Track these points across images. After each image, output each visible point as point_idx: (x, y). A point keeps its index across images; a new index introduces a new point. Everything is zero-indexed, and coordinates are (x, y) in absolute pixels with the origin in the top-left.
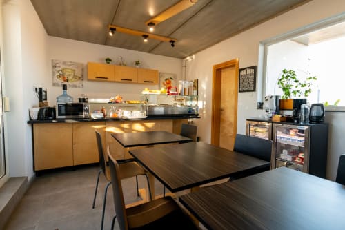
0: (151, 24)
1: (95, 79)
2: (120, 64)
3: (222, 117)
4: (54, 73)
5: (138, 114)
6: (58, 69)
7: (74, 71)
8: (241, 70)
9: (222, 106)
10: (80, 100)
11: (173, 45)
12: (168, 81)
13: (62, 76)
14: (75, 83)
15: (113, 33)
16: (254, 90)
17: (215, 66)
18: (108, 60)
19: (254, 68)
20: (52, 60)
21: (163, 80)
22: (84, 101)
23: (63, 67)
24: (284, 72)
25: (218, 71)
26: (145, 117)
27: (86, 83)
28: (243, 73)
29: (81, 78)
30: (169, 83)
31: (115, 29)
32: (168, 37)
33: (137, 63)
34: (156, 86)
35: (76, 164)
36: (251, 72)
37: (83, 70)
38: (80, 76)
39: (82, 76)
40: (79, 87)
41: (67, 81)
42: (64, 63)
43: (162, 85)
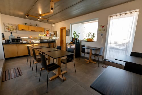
0: (40, 16)
1: (21, 30)
2: (30, 25)
3: (63, 42)
4: (5, 27)
5: (38, 41)
6: (6, 26)
7: (13, 27)
8: (66, 30)
9: (63, 39)
10: (18, 37)
11: (48, 21)
12: (47, 31)
13: (8, 28)
14: (13, 31)
15: (28, 17)
16: (69, 36)
17: (61, 28)
18: (26, 24)
19: (69, 30)
20: (4, 23)
21: (46, 31)
22: (19, 37)
23: (8, 25)
24: (74, 32)
25: (62, 29)
26: (40, 42)
27: (18, 31)
28: (67, 31)
29: (16, 29)
30: (48, 32)
31: (28, 16)
32: (46, 19)
33: (36, 25)
34: (43, 33)
35: (19, 56)
36: (68, 31)
37: (16, 26)
38: (15, 28)
39: (16, 28)
40: (15, 32)
41: (10, 30)
42: (9, 24)
43: (45, 32)
